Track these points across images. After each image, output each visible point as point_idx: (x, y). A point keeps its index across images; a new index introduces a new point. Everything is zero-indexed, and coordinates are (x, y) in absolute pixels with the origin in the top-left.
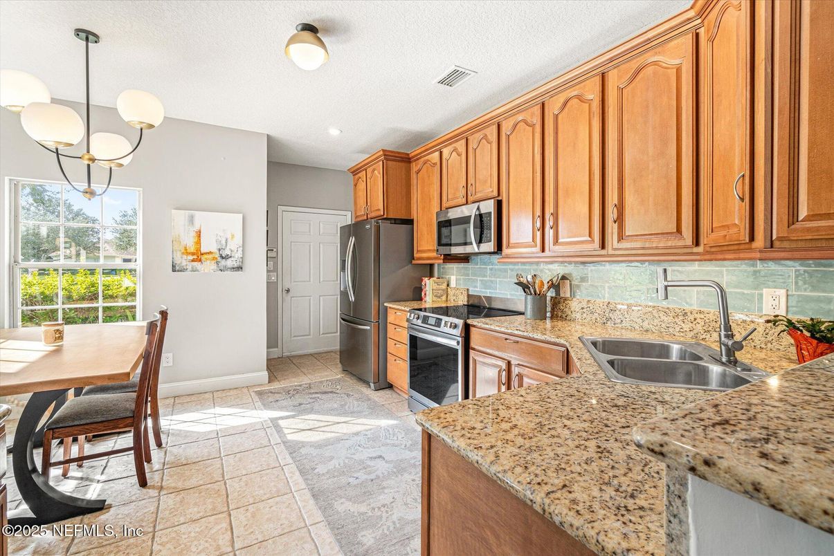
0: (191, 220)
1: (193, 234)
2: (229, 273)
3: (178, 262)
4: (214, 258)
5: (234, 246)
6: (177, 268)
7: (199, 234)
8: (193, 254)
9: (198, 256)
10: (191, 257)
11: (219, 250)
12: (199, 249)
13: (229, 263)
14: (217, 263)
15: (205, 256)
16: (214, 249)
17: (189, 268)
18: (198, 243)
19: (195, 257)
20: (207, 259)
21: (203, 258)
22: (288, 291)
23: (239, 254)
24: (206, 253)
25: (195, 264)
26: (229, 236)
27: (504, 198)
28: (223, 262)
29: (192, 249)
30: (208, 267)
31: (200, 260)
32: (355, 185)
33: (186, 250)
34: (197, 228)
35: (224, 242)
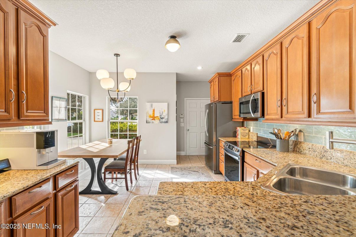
0: (152, 106)
1: (152, 111)
2: (163, 124)
3: (148, 120)
4: (159, 119)
5: (165, 114)
6: (148, 122)
7: (154, 110)
8: (152, 117)
9: (154, 118)
10: (152, 118)
11: (160, 116)
12: (154, 116)
13: (164, 120)
14: (160, 120)
15: (156, 118)
16: (159, 116)
17: (151, 122)
18: (154, 113)
19: (153, 118)
20: (156, 119)
21: (155, 118)
22: (188, 130)
23: (167, 117)
24: (156, 117)
25: (153, 120)
26: (163, 111)
27: (265, 91)
28: (161, 120)
29: (152, 116)
30: (157, 121)
31: (154, 119)
32: (211, 88)
33: (150, 116)
34: (153, 109)
35: (162, 113)
